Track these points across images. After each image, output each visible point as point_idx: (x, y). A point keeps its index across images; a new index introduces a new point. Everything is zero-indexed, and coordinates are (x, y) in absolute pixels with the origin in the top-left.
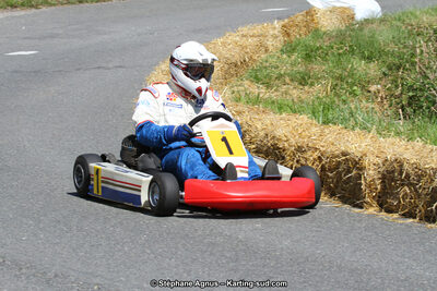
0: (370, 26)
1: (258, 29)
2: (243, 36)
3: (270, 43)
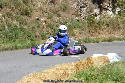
0: (117, 65)
1: (64, 66)
2: (57, 69)
3: (69, 73)
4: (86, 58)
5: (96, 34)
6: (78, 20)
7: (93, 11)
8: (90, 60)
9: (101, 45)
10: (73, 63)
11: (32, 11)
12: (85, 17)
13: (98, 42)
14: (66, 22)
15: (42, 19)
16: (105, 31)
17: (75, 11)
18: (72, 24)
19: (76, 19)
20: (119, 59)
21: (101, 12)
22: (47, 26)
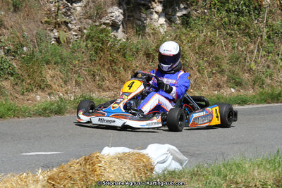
1: (12, 182)
4: (81, 159)
5: (115, 84)
6: (58, 40)
7: (107, 13)
8: (93, 164)
10: (40, 171)
12: (80, 30)
14: (22, 46)
17: (49, 10)
18: (41, 52)
19: (52, 35)
20: (181, 164)
21: (129, 17)
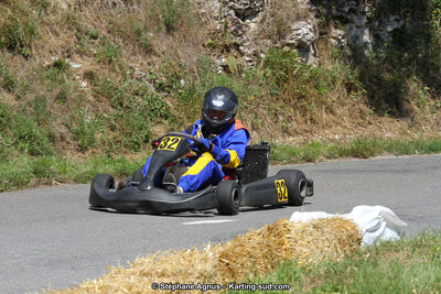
4: (264, 229)
5: (304, 126)
7: (291, 31)
8: (279, 235)
9: (325, 171)
10: (209, 246)
11: (32, 32)
12: (255, 54)
13: (310, 161)
14: (179, 78)
15: (76, 65)
16: (339, 112)
17: (214, 29)
18: (204, 85)
19: (218, 62)
20: (396, 229)
21: (321, 34)
22: (97, 94)
